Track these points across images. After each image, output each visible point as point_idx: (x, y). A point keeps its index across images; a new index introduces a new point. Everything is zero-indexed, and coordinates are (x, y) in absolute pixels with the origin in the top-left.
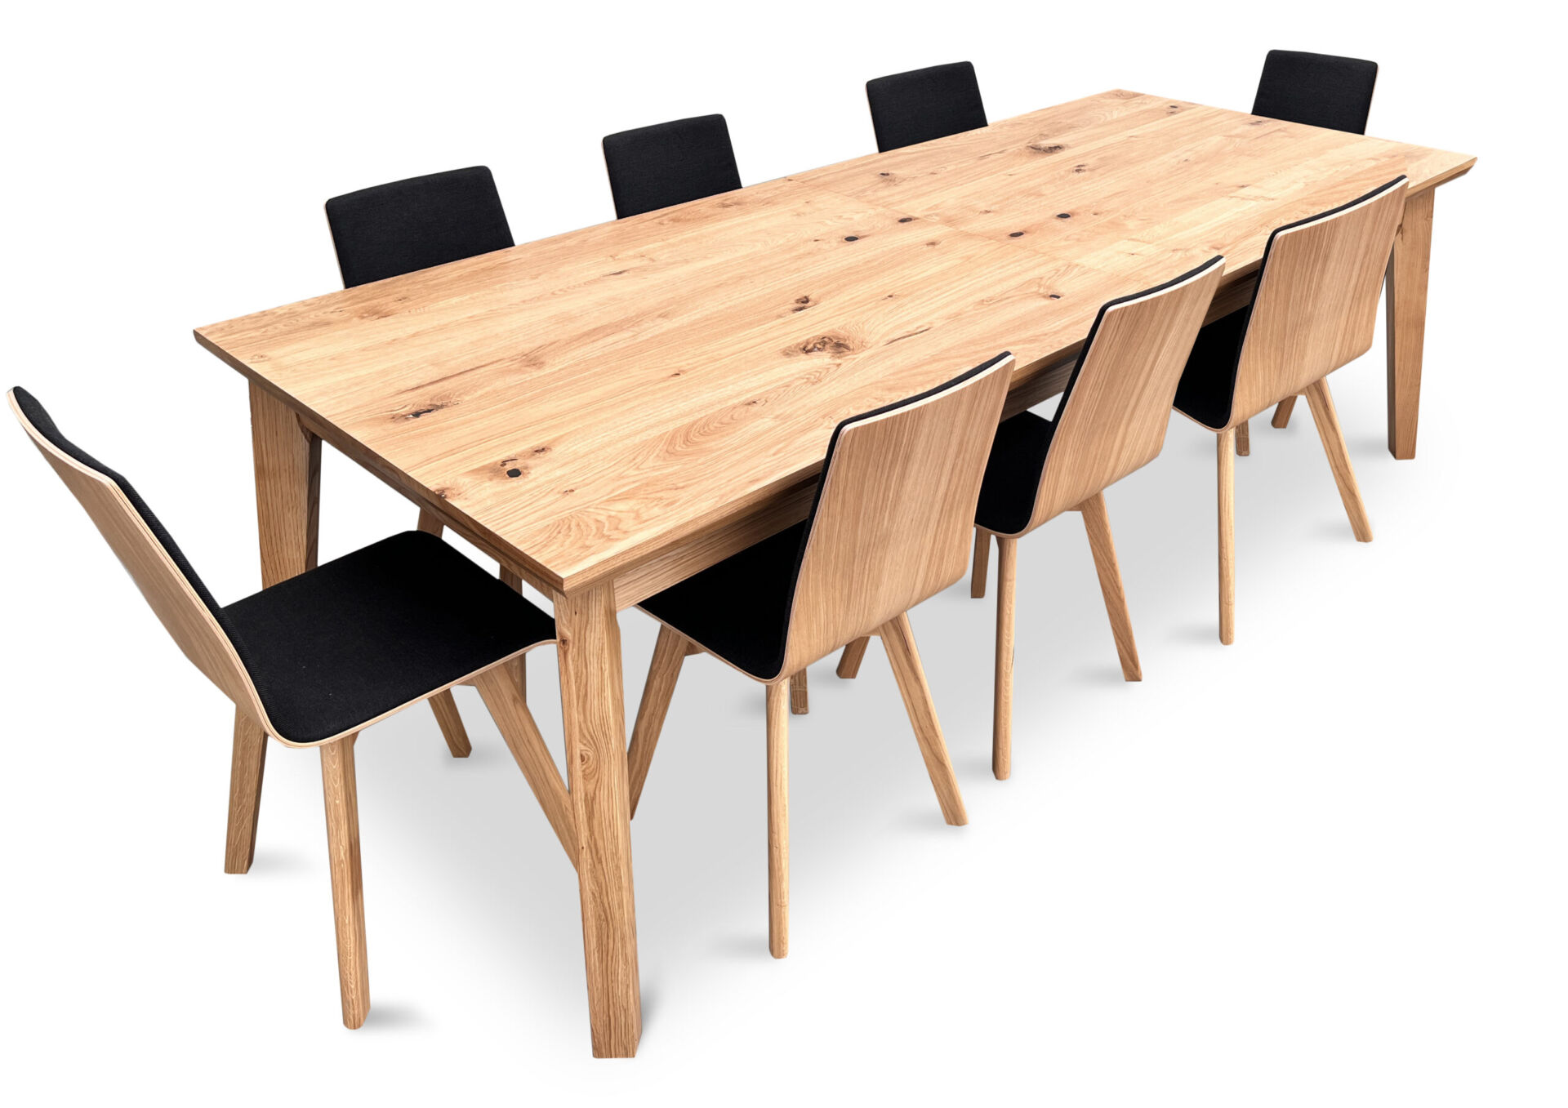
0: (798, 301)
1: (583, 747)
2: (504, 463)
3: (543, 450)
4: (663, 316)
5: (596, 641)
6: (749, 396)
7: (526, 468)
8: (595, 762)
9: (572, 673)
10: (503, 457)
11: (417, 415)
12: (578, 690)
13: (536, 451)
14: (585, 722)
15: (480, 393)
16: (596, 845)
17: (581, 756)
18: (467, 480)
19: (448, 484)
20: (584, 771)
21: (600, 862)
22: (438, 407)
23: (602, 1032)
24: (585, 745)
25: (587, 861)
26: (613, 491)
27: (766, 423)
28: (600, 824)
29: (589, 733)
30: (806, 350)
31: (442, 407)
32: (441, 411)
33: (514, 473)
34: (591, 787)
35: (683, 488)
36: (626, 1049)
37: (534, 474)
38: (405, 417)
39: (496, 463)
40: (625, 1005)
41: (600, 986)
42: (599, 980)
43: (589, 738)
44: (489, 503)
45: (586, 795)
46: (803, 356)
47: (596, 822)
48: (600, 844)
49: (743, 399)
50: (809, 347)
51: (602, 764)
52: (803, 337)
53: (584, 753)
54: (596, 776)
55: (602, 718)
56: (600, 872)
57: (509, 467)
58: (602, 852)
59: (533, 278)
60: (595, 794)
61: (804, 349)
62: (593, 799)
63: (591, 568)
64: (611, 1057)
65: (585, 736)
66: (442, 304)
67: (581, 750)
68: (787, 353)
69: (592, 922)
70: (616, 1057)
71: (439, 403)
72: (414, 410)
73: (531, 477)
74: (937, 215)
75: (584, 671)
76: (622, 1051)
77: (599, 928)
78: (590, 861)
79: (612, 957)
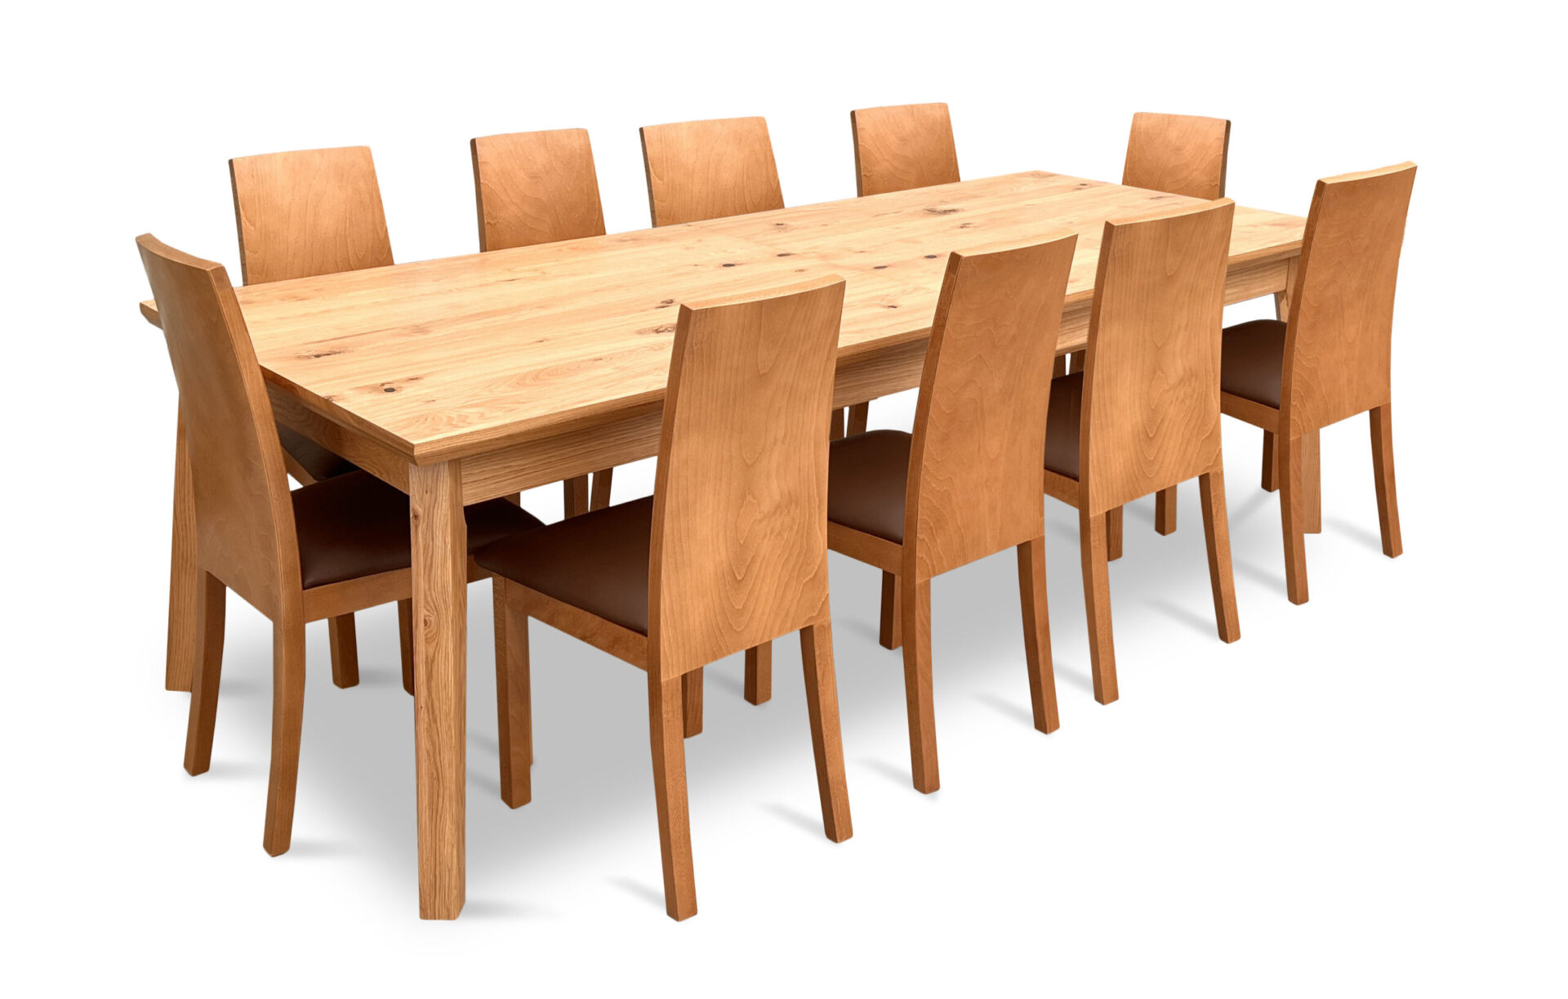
0: (663, 302)
1: (427, 613)
2: (383, 385)
3: (417, 379)
4: (540, 307)
5: (442, 518)
6: (598, 356)
7: (400, 387)
8: (436, 627)
9: (421, 544)
10: (383, 381)
11: (318, 356)
12: (425, 560)
13: (411, 379)
14: (430, 589)
15: (371, 346)
16: (432, 705)
17: (425, 621)
18: (350, 392)
19: (335, 394)
20: (426, 635)
21: (435, 721)
22: (335, 353)
23: (428, 892)
24: (428, 611)
25: (424, 720)
26: (467, 402)
27: (608, 370)
28: (437, 686)
29: (432, 600)
30: (657, 331)
31: (339, 353)
32: (337, 355)
33: (392, 390)
34: (431, 651)
35: (523, 403)
36: (448, 910)
37: (405, 391)
38: (308, 357)
39: (376, 385)
40: (449, 864)
41: (429, 844)
42: (428, 838)
43: (432, 605)
44: (366, 404)
45: (427, 657)
46: (655, 335)
47: (433, 684)
48: (436, 704)
49: (591, 357)
50: (661, 330)
51: (442, 628)
52: (657, 324)
53: (427, 618)
54: (436, 641)
55: (443, 587)
56: (435, 731)
57: (386, 387)
58: (437, 712)
59: (434, 281)
60: (434, 657)
61: (656, 330)
62: (433, 661)
63: (438, 441)
64: (435, 919)
65: (428, 602)
66: (351, 294)
67: (425, 616)
68: (640, 333)
69: (425, 780)
70: (439, 919)
71: (337, 351)
72: (316, 354)
73: (402, 392)
74: (814, 252)
75: (431, 543)
76: (444, 912)
77: (431, 787)
78: (427, 720)
79: (441, 817)
